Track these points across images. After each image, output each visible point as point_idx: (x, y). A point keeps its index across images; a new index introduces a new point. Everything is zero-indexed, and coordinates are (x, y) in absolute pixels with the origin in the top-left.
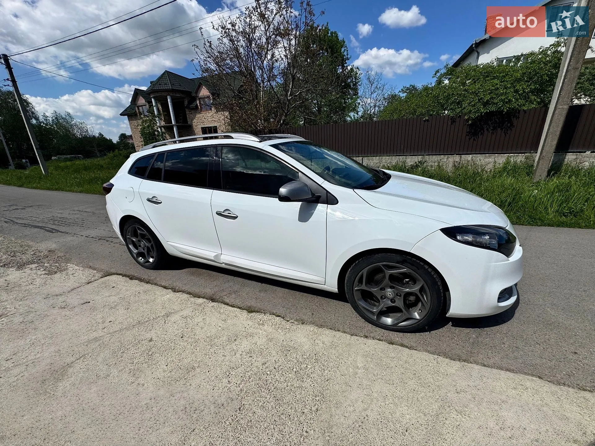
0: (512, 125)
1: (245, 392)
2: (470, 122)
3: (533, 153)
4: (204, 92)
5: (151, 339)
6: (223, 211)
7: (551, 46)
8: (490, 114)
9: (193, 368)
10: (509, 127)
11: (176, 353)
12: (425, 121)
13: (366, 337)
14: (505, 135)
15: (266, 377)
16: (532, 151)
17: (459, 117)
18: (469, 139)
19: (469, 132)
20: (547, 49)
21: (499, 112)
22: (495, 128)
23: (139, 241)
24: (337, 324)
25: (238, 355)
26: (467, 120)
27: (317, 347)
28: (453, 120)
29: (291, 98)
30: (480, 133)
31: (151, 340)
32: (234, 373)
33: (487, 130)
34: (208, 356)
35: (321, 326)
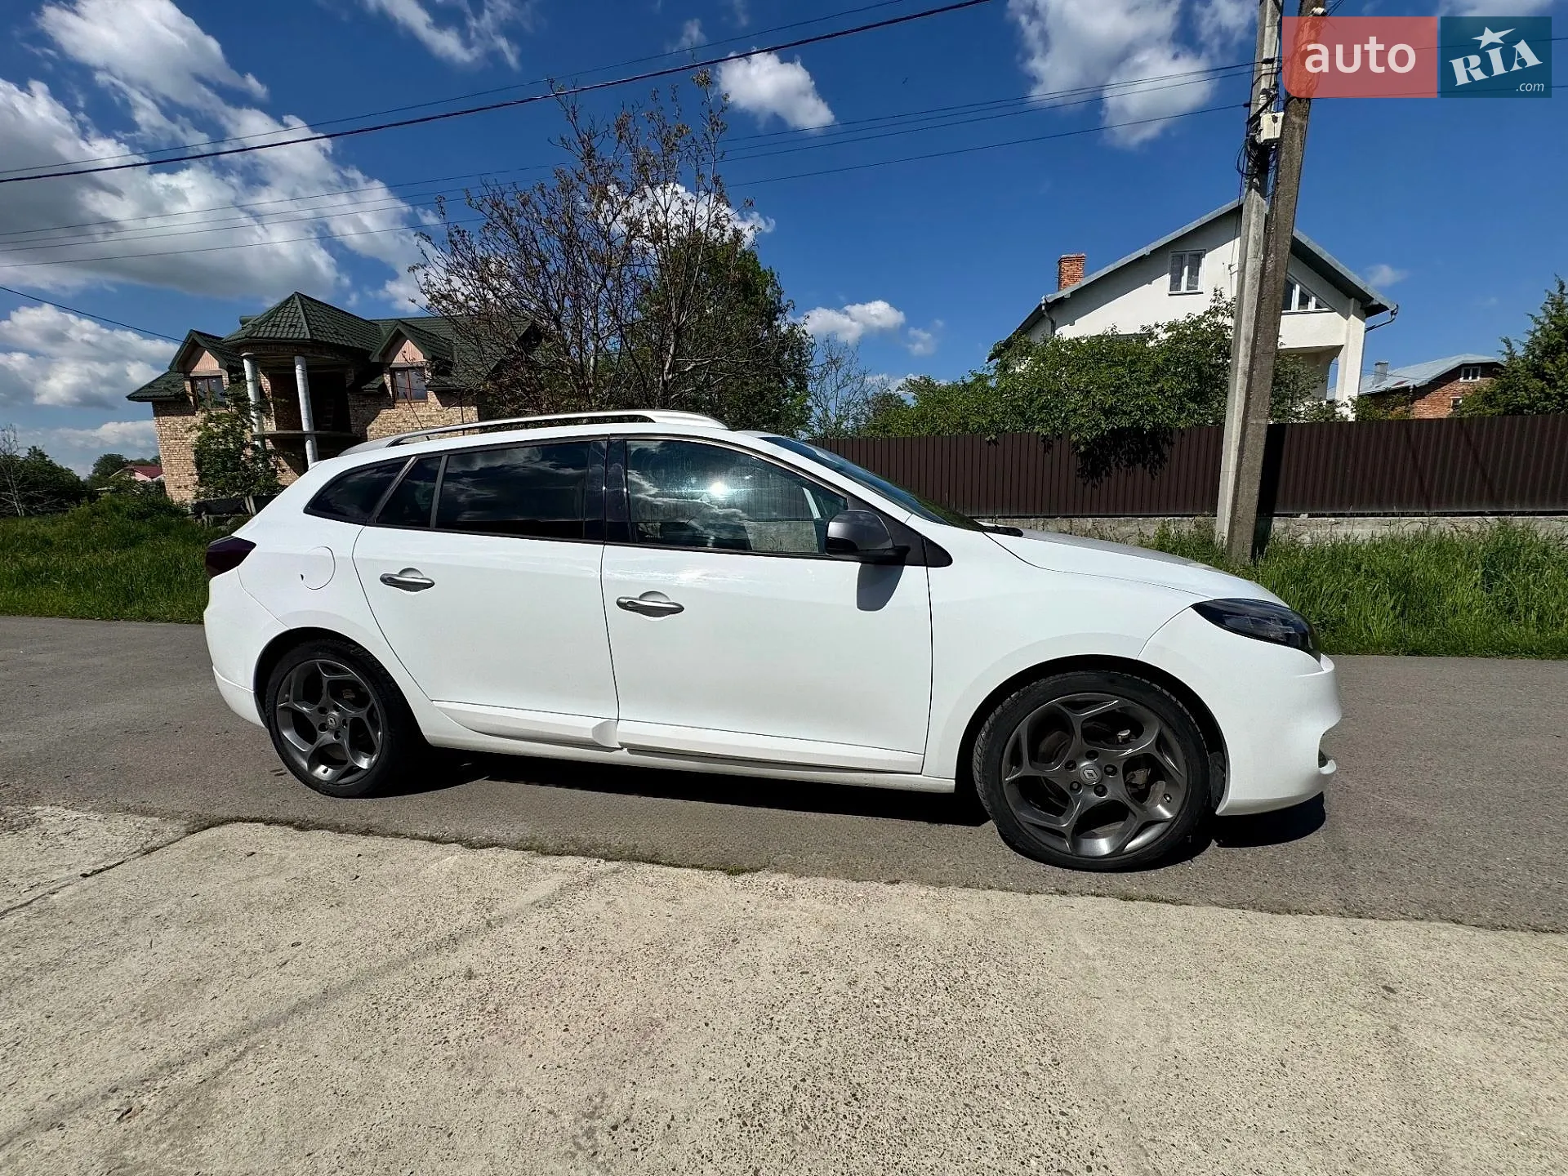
0: (1162, 456)
1: (843, 1055)
2: (1082, 448)
3: (1208, 516)
4: (410, 353)
5: (470, 971)
6: (638, 597)
7: (1206, 313)
8: (1118, 434)
9: (654, 1023)
10: (1158, 462)
11: (577, 996)
12: (989, 442)
13: (1064, 893)
14: (1153, 477)
15: (878, 1012)
16: (1206, 513)
17: (1058, 438)
18: (1085, 484)
19: (1082, 470)
20: (1201, 319)
21: (1136, 430)
22: (1131, 463)
23: (323, 710)
24: (977, 875)
25: (767, 975)
26: (1076, 445)
27: (962, 929)
28: (1047, 442)
29: (673, 378)
30: (1104, 473)
31: (470, 975)
32: (784, 1018)
33: (1117, 465)
34: (679, 990)
35: (941, 884)
